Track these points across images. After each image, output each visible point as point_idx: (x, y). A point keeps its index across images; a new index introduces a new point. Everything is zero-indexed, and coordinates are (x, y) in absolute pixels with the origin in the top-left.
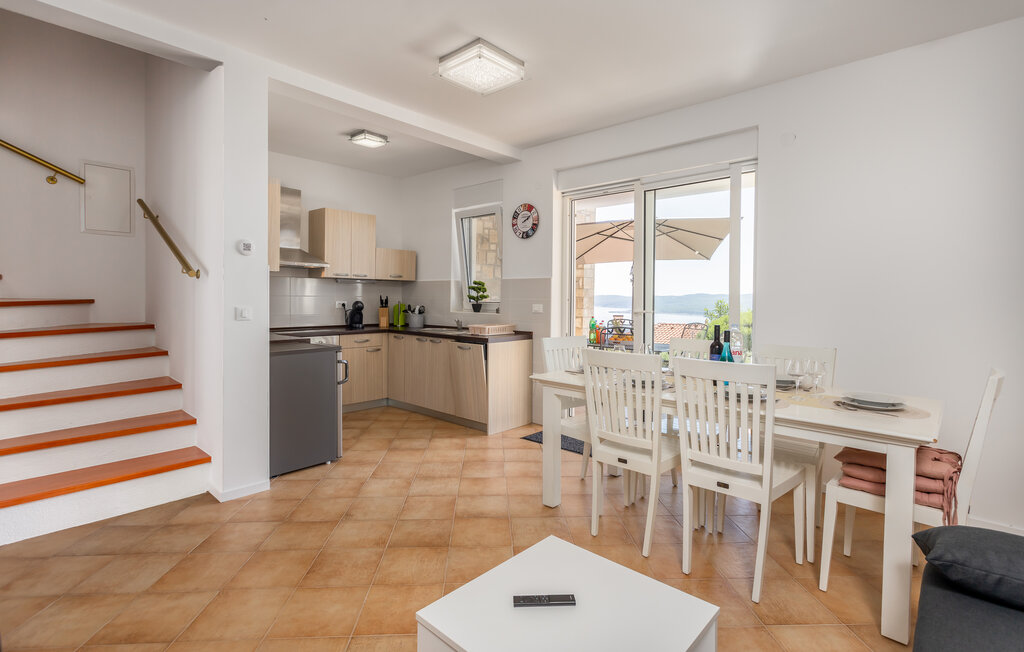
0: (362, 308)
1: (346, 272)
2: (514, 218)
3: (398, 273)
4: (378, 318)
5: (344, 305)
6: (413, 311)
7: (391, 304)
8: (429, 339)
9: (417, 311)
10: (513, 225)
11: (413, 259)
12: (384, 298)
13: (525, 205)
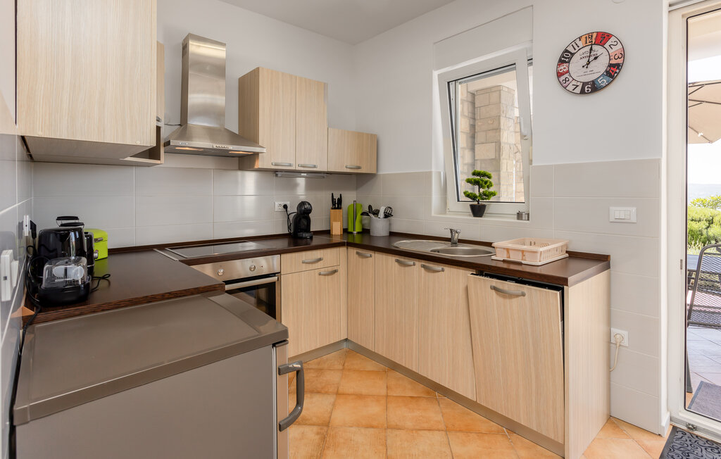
0: (309, 211)
1: (288, 161)
2: (561, 62)
3: (356, 164)
4: (330, 224)
5: (285, 207)
6: (376, 213)
7: (345, 204)
8: (419, 263)
9: (381, 214)
10: (559, 75)
11: (371, 144)
12: (337, 197)
13: (590, 35)
